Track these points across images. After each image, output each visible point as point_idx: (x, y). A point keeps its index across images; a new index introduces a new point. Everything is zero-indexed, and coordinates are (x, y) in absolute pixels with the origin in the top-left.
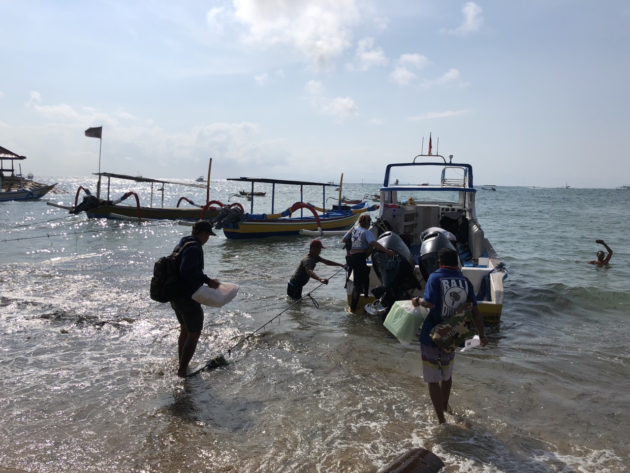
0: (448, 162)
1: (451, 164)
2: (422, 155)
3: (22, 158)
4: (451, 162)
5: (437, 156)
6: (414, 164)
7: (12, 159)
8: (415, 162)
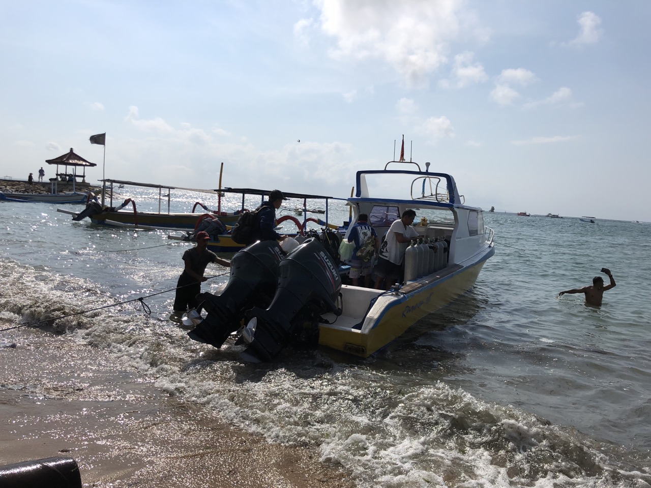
0: (424, 170)
1: (427, 173)
2: (394, 162)
3: (92, 165)
4: (427, 171)
5: (411, 162)
6: (385, 172)
7: (86, 165)
8: (387, 169)
